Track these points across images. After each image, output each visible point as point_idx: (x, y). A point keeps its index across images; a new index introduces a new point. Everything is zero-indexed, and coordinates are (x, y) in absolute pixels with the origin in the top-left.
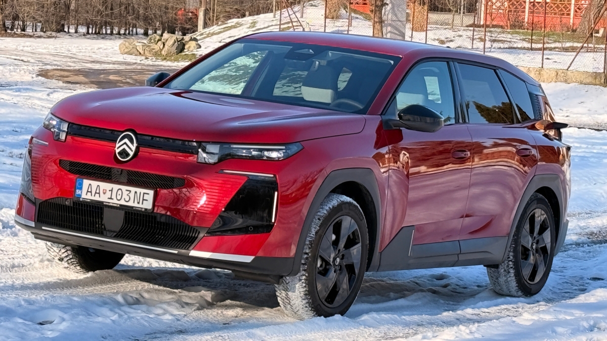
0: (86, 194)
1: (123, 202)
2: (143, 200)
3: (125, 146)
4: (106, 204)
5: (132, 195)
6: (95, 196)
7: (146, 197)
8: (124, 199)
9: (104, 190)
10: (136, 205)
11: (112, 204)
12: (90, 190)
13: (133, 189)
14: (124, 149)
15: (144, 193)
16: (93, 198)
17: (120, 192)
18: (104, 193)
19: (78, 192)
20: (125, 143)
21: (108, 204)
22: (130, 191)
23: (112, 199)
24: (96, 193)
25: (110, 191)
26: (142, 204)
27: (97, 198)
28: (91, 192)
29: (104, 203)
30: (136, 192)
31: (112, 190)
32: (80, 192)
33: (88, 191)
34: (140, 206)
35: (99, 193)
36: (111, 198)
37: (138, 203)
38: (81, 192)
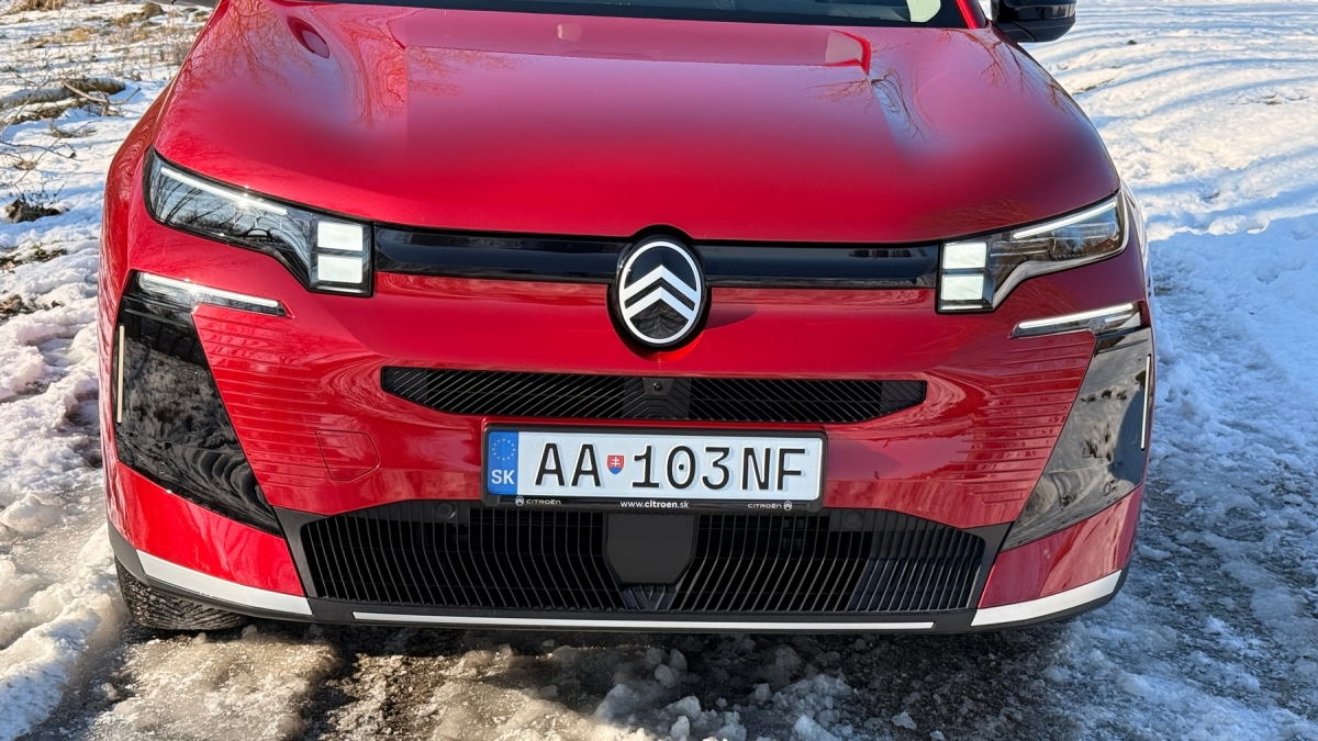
0: (539, 482)
1: (698, 491)
2: (782, 473)
3: (660, 294)
4: (632, 505)
5: (735, 463)
6: (575, 483)
7: (792, 462)
8: (705, 479)
9: (611, 458)
10: (754, 493)
11: (653, 504)
12: (551, 465)
13: (737, 444)
14: (660, 303)
15: (783, 452)
16: (569, 491)
17: (683, 458)
18: (615, 470)
19: (499, 478)
20: (661, 283)
21: (639, 505)
22: (726, 451)
23: (656, 485)
24: (579, 472)
25: (638, 458)
26: (780, 487)
27: (587, 488)
28: (558, 471)
29: (623, 505)
30: (749, 452)
31: (648, 456)
32: (507, 477)
33: (543, 471)
34: (773, 493)
35: (594, 472)
36: (647, 484)
37: (764, 486)
38: (515, 477)
